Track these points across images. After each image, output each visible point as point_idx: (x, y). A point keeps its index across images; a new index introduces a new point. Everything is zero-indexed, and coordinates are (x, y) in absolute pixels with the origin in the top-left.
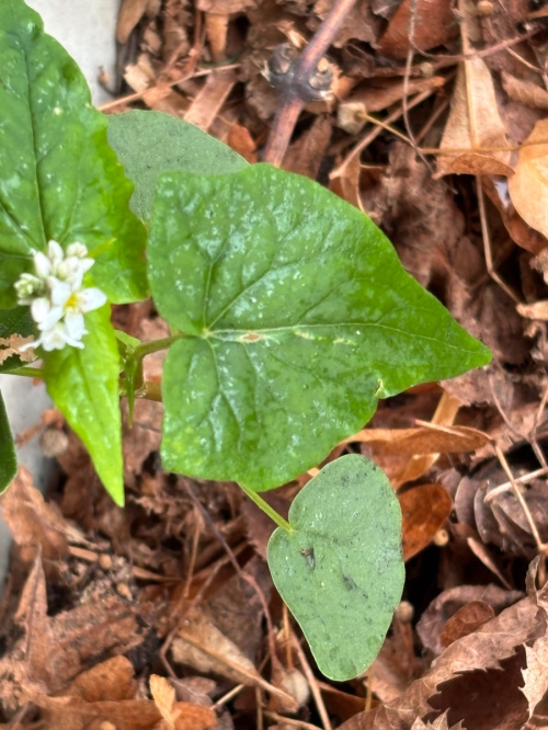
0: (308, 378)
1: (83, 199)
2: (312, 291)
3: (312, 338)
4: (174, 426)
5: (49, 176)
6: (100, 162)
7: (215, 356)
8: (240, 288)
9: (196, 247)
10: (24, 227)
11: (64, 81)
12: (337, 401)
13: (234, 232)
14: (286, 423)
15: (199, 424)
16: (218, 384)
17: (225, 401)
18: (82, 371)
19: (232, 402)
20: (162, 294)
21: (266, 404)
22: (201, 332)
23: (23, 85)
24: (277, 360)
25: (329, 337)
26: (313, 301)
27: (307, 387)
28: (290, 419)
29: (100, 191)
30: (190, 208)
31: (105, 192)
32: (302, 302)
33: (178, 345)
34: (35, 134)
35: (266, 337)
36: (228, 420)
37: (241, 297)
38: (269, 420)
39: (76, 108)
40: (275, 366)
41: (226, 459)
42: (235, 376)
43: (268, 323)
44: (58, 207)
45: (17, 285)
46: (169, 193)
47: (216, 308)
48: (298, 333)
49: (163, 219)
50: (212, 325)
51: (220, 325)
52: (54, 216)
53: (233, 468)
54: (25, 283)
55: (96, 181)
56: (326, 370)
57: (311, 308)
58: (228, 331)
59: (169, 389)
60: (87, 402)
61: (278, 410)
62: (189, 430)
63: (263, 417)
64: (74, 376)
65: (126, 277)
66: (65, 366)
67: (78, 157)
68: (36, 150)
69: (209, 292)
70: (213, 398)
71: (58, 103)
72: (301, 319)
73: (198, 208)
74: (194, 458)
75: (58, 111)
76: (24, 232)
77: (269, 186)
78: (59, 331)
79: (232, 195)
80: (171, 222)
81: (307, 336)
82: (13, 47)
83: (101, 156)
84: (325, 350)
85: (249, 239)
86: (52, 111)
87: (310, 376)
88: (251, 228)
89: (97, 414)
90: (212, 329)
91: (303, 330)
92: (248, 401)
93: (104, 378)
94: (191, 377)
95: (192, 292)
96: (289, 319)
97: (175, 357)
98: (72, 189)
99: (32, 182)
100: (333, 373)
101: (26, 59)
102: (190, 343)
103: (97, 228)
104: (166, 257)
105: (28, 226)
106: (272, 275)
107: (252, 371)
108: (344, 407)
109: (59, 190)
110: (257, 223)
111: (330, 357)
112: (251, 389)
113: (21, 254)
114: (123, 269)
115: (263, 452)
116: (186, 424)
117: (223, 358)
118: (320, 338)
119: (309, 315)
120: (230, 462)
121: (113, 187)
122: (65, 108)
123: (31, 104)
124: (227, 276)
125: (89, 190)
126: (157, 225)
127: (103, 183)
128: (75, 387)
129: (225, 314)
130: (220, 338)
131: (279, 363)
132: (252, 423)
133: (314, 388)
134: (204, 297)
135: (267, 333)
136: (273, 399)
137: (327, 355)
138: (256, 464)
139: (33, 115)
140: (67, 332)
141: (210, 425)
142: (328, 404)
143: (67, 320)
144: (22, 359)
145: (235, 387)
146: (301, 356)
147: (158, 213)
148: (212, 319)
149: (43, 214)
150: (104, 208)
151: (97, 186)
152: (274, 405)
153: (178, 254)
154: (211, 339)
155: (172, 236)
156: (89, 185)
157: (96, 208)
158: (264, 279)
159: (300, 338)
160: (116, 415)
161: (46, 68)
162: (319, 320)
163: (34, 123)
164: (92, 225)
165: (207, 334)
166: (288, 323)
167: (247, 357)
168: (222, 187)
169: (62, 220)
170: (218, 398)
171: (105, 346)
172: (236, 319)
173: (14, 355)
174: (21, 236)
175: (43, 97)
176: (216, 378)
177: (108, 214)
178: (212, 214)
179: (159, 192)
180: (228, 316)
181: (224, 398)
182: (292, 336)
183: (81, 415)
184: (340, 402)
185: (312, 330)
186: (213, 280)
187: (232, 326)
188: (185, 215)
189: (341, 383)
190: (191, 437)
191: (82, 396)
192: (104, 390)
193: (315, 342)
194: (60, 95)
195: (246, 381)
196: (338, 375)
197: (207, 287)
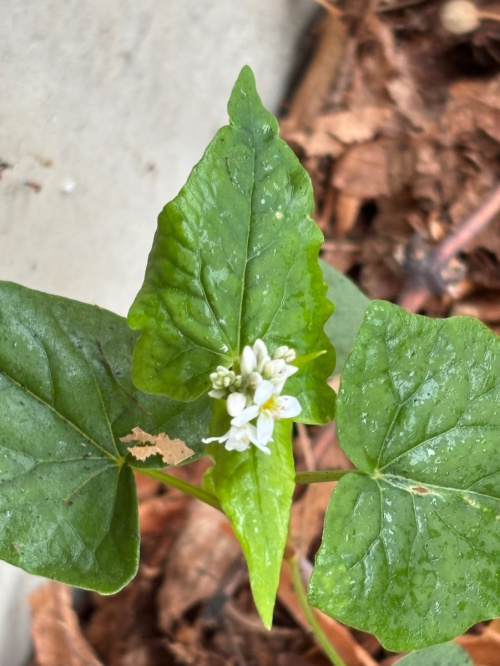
0: (465, 547)
1: (285, 308)
2: (490, 459)
3: (478, 507)
4: (329, 560)
5: (258, 277)
6: (309, 276)
7: (382, 500)
8: (422, 437)
9: (389, 383)
10: (223, 321)
11: (291, 187)
12: (487, 579)
13: (430, 378)
14: (433, 587)
15: (353, 565)
16: (380, 529)
17: (382, 548)
18: (256, 480)
19: (389, 552)
20: (346, 422)
21: (420, 562)
22: (372, 471)
23: (249, 182)
24: (440, 520)
25: (493, 511)
26: (489, 470)
27: (462, 555)
28: (438, 584)
29: (303, 305)
30: (393, 343)
31: (307, 307)
32: (478, 468)
33: (348, 478)
34: (252, 233)
35: (434, 493)
36: (381, 568)
37: (421, 446)
38: (418, 580)
39: (297, 216)
40: (437, 525)
41: (369, 608)
42: (397, 525)
43: (440, 481)
44: (260, 310)
45: (213, 375)
46: (378, 323)
47: (393, 451)
48: (465, 498)
49: (365, 347)
50: (384, 468)
51: (394, 470)
52: (255, 318)
53: (374, 619)
54: (222, 375)
55: (301, 294)
56: (483, 544)
57: (485, 476)
58: (399, 477)
59: (332, 521)
60: (255, 512)
61: (429, 572)
62: (342, 568)
63: (414, 574)
64: (247, 482)
65: (309, 397)
66: (240, 471)
67: (289, 265)
68: (250, 248)
69: (391, 433)
70: (372, 541)
71: (280, 207)
72: (472, 485)
73: (402, 344)
74: (339, 598)
75: (279, 215)
76: (221, 326)
77: (474, 342)
78: (249, 431)
79: (436, 341)
80: (372, 351)
81: (473, 503)
82: (245, 143)
83: (310, 271)
84: (486, 523)
85: (443, 390)
86: (273, 214)
87: (468, 545)
88: (447, 378)
89: (264, 528)
90: (384, 472)
91: (471, 497)
92: (405, 554)
93: (279, 493)
94: (354, 514)
95: (375, 428)
96: (461, 482)
97: (344, 490)
98: (277, 295)
99: (240, 279)
100: (489, 548)
101: (256, 158)
102: (360, 479)
103: (292, 341)
104: (359, 385)
105: (226, 320)
106: (455, 432)
107: (414, 525)
108: (492, 586)
109: (265, 293)
110: (453, 376)
111: (489, 532)
112: (409, 542)
113: (212, 349)
114: (308, 389)
115: (405, 611)
116: (341, 562)
117: (389, 503)
118: (485, 509)
119: (481, 482)
120: (372, 612)
121: (316, 304)
122: (286, 215)
123: (253, 203)
124: (413, 421)
125: (293, 301)
126: (358, 351)
127: (307, 298)
128: (247, 493)
129: (401, 459)
130: (389, 482)
131: (441, 524)
132: (402, 578)
133: (469, 558)
134: (385, 436)
135: (437, 490)
136: (427, 559)
137: (487, 528)
138: (396, 622)
139: (253, 213)
140: (255, 434)
141: (363, 568)
142: (478, 579)
143: (259, 423)
144: (164, 460)
145: (394, 537)
146: (463, 522)
147: (362, 339)
148: (387, 462)
149: (244, 313)
150: (303, 323)
151: (301, 300)
152: (427, 566)
153: (371, 385)
154: (380, 481)
155: (370, 366)
156: (294, 296)
157: (296, 320)
158: (447, 435)
159: (467, 503)
160: (283, 533)
161: (274, 171)
162: (489, 490)
163: (252, 221)
164: (289, 337)
165: (377, 475)
166: (459, 484)
167: (413, 509)
168: (429, 331)
169: (262, 323)
170: (377, 542)
171: (283, 459)
172: (410, 467)
173: (158, 454)
174: (216, 330)
175: (267, 198)
176: (379, 521)
177: (306, 330)
178: (413, 354)
179: (369, 318)
180: (403, 462)
181: (382, 545)
182: (459, 500)
183: (248, 525)
184: (490, 580)
185: (479, 500)
186: (399, 421)
187: (404, 474)
188: (387, 347)
189: (494, 561)
190: (342, 576)
191: (252, 504)
192: (276, 504)
193: (480, 512)
194: (284, 200)
195: (407, 533)
196: (493, 552)
197: (391, 426)
